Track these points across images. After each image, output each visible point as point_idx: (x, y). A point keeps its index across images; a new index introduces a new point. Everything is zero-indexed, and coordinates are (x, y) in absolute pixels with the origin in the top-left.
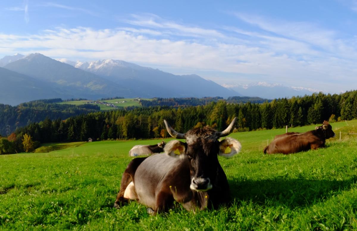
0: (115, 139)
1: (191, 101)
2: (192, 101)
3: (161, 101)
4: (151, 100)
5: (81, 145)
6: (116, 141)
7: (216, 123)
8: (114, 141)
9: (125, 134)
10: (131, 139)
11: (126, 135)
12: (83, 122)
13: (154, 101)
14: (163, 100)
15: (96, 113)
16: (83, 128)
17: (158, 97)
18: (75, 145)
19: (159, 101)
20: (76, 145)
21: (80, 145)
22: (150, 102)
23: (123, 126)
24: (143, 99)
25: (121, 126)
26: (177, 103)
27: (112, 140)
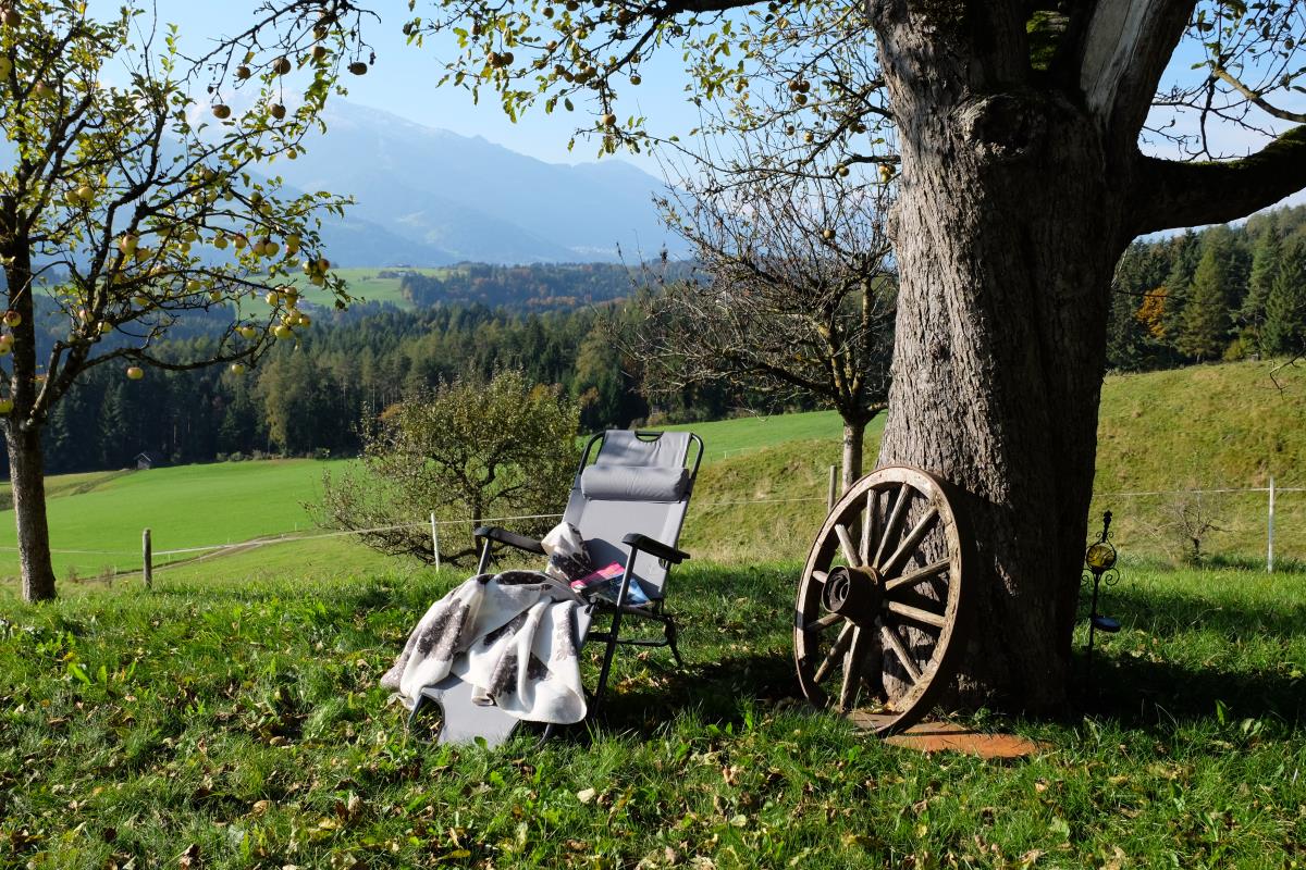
0: (247, 453)
1: (593, 279)
2: (598, 281)
3: (487, 279)
4: (442, 276)
5: (99, 487)
6: (254, 462)
7: (594, 389)
8: (244, 463)
9: (277, 434)
10: (304, 456)
11: (282, 439)
12: (111, 384)
13: (456, 280)
14: (493, 273)
15: (185, 344)
16: (108, 416)
17: (475, 259)
18: (71, 486)
19: (477, 281)
20: (75, 485)
21: (98, 482)
22: (440, 283)
23: (267, 402)
24: (417, 271)
25: (263, 404)
26: (546, 286)
27: (234, 460)
